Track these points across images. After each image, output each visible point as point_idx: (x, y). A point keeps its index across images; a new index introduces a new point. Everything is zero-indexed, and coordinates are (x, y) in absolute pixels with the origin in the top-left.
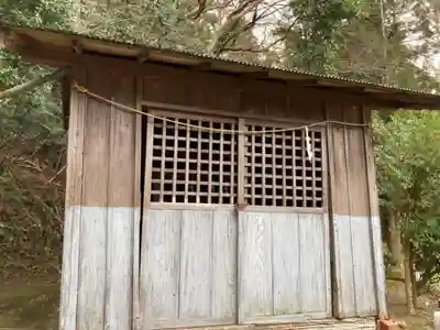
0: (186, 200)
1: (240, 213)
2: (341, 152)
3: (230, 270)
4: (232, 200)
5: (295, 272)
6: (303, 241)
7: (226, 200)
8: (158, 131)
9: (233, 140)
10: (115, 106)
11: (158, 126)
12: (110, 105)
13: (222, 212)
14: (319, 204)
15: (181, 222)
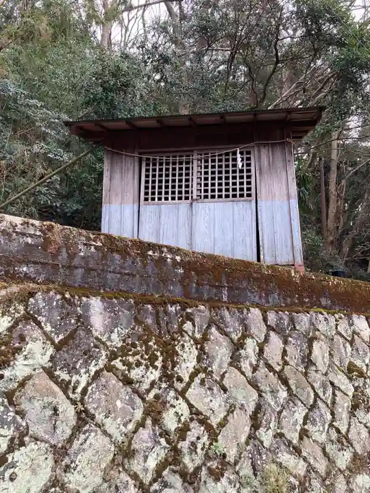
0: (163, 200)
1: (194, 204)
2: (266, 163)
3: (187, 233)
4: (190, 198)
5: (230, 236)
6: (236, 217)
7: (187, 198)
8: (148, 165)
9: (191, 163)
10: (125, 155)
11: (148, 162)
12: (122, 154)
13: (184, 204)
14: (249, 195)
15: (160, 212)
